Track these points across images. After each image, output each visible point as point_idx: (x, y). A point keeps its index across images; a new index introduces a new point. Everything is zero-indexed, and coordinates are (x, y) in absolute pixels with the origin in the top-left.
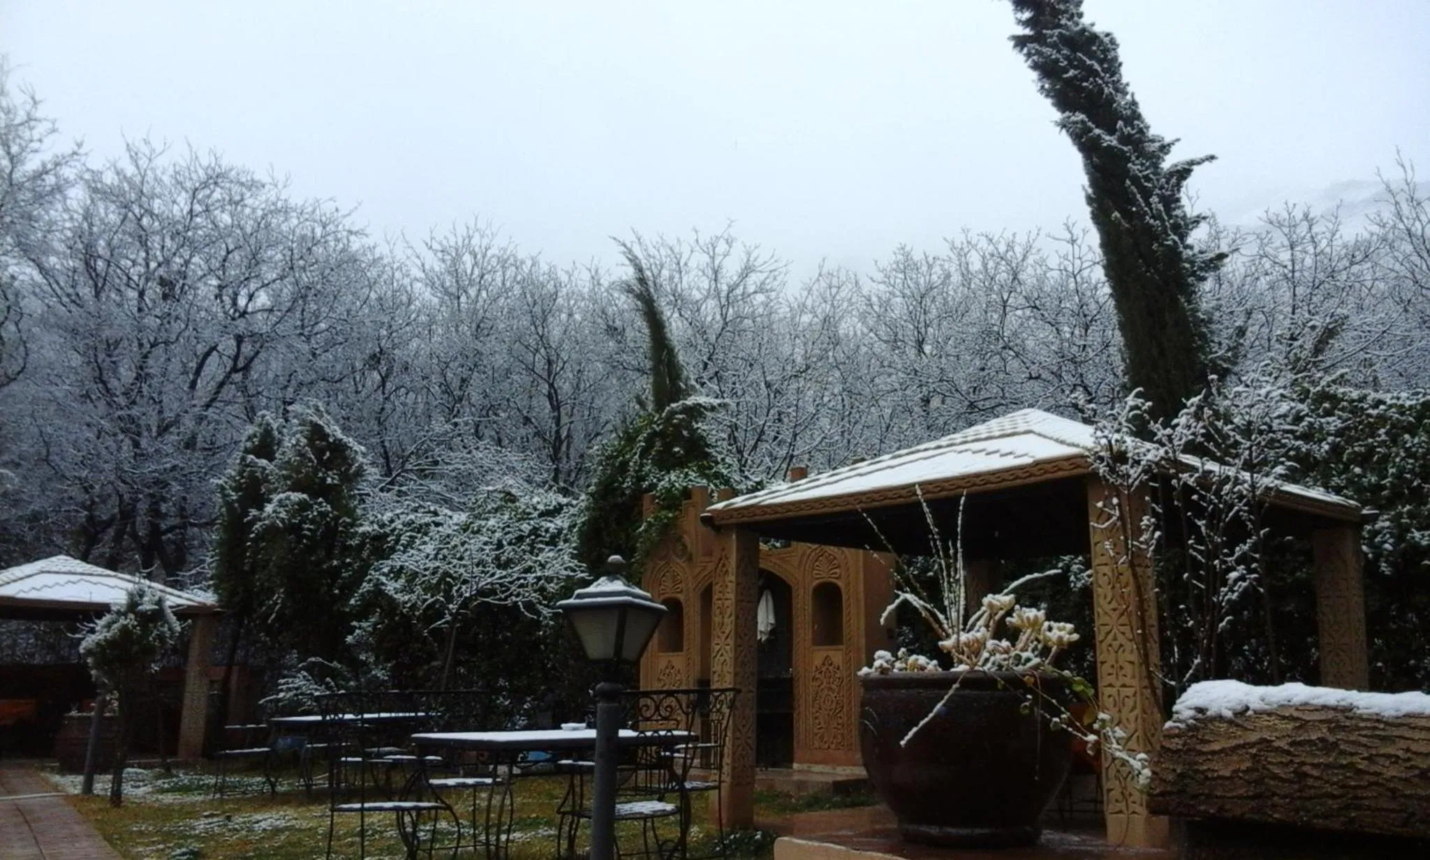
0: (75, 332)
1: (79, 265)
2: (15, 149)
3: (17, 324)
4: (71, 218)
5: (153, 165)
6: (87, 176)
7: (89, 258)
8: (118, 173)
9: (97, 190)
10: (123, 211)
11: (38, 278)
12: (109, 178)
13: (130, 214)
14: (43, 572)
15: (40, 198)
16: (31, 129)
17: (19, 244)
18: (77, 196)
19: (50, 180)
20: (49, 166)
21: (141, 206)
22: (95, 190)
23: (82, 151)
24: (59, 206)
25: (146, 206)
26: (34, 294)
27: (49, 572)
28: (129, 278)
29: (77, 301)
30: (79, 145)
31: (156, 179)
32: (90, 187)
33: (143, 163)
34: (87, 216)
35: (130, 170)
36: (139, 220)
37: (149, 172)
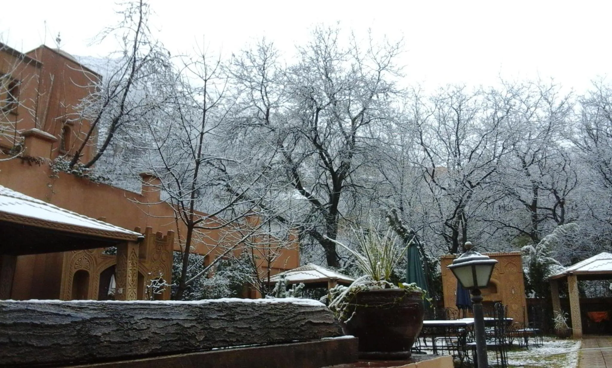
0: (591, 162)
1: (586, 134)
2: (550, 99)
3: (569, 165)
4: (579, 117)
5: (603, 84)
6: (579, 99)
7: (589, 130)
8: (591, 93)
9: (585, 104)
10: (597, 107)
11: (573, 145)
12: (588, 97)
13: (600, 107)
14: (597, 260)
15: (564, 114)
16: (553, 89)
17: (562, 134)
18: (578, 108)
19: (566, 106)
20: (564, 101)
21: (603, 103)
22: (584, 103)
23: (573, 91)
24: (572, 114)
25: (605, 102)
26: (573, 151)
27: (599, 260)
28: (608, 134)
29: (589, 149)
30: (572, 88)
31: (606, 89)
32: (581, 102)
33: (599, 85)
34: (584, 115)
35: (595, 90)
36: (604, 108)
37: (602, 87)
